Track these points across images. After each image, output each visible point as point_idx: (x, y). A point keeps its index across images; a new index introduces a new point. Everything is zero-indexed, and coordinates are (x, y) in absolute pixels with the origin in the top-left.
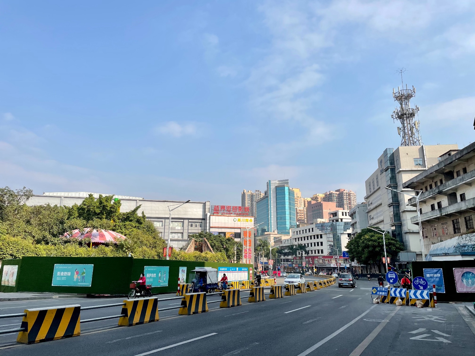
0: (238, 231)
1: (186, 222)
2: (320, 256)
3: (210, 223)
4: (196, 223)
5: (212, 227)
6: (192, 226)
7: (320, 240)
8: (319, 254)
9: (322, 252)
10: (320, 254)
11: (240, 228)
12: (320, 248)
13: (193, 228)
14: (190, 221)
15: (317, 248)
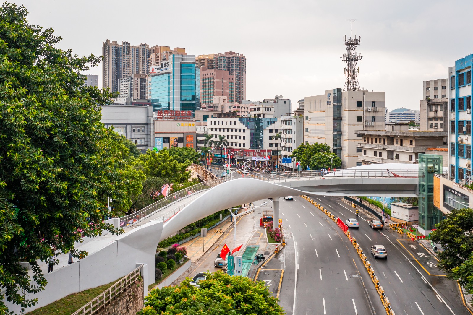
0: (181, 135)
1: (129, 127)
2: (241, 149)
3: (154, 128)
4: (139, 128)
5: (157, 133)
6: (134, 131)
7: (242, 134)
8: (240, 148)
9: (244, 145)
10: (242, 147)
11: (183, 133)
12: (242, 141)
13: (135, 133)
14: (132, 126)
15: (238, 141)
